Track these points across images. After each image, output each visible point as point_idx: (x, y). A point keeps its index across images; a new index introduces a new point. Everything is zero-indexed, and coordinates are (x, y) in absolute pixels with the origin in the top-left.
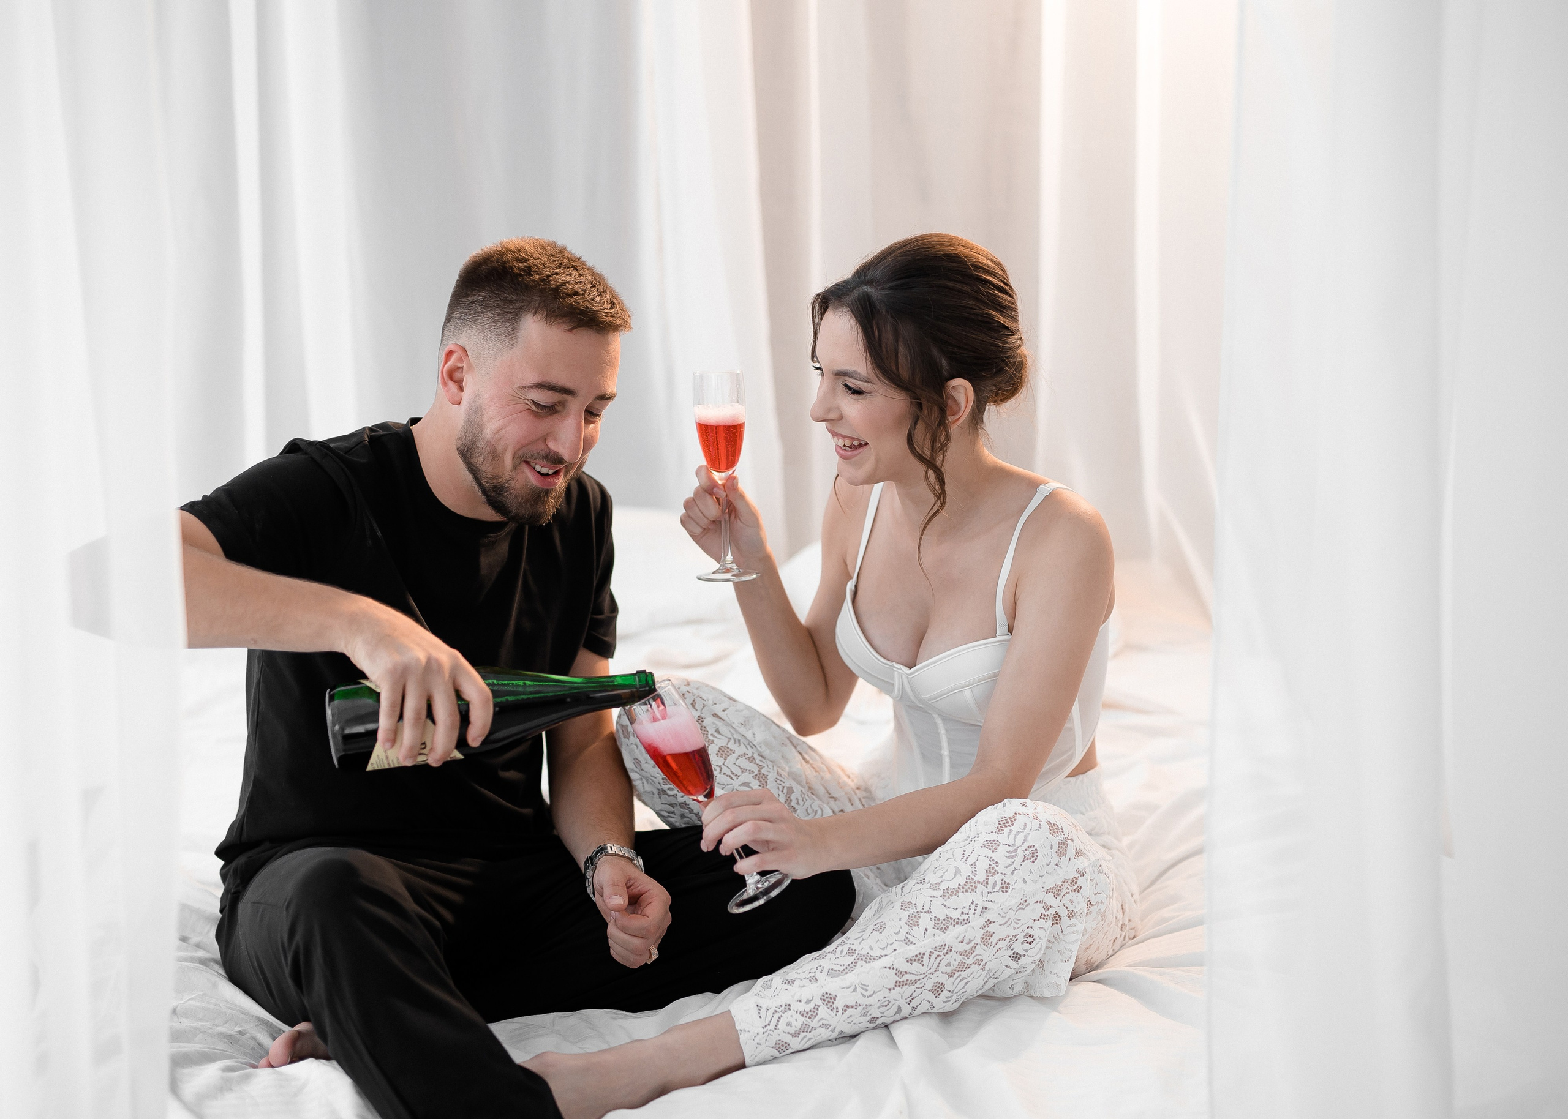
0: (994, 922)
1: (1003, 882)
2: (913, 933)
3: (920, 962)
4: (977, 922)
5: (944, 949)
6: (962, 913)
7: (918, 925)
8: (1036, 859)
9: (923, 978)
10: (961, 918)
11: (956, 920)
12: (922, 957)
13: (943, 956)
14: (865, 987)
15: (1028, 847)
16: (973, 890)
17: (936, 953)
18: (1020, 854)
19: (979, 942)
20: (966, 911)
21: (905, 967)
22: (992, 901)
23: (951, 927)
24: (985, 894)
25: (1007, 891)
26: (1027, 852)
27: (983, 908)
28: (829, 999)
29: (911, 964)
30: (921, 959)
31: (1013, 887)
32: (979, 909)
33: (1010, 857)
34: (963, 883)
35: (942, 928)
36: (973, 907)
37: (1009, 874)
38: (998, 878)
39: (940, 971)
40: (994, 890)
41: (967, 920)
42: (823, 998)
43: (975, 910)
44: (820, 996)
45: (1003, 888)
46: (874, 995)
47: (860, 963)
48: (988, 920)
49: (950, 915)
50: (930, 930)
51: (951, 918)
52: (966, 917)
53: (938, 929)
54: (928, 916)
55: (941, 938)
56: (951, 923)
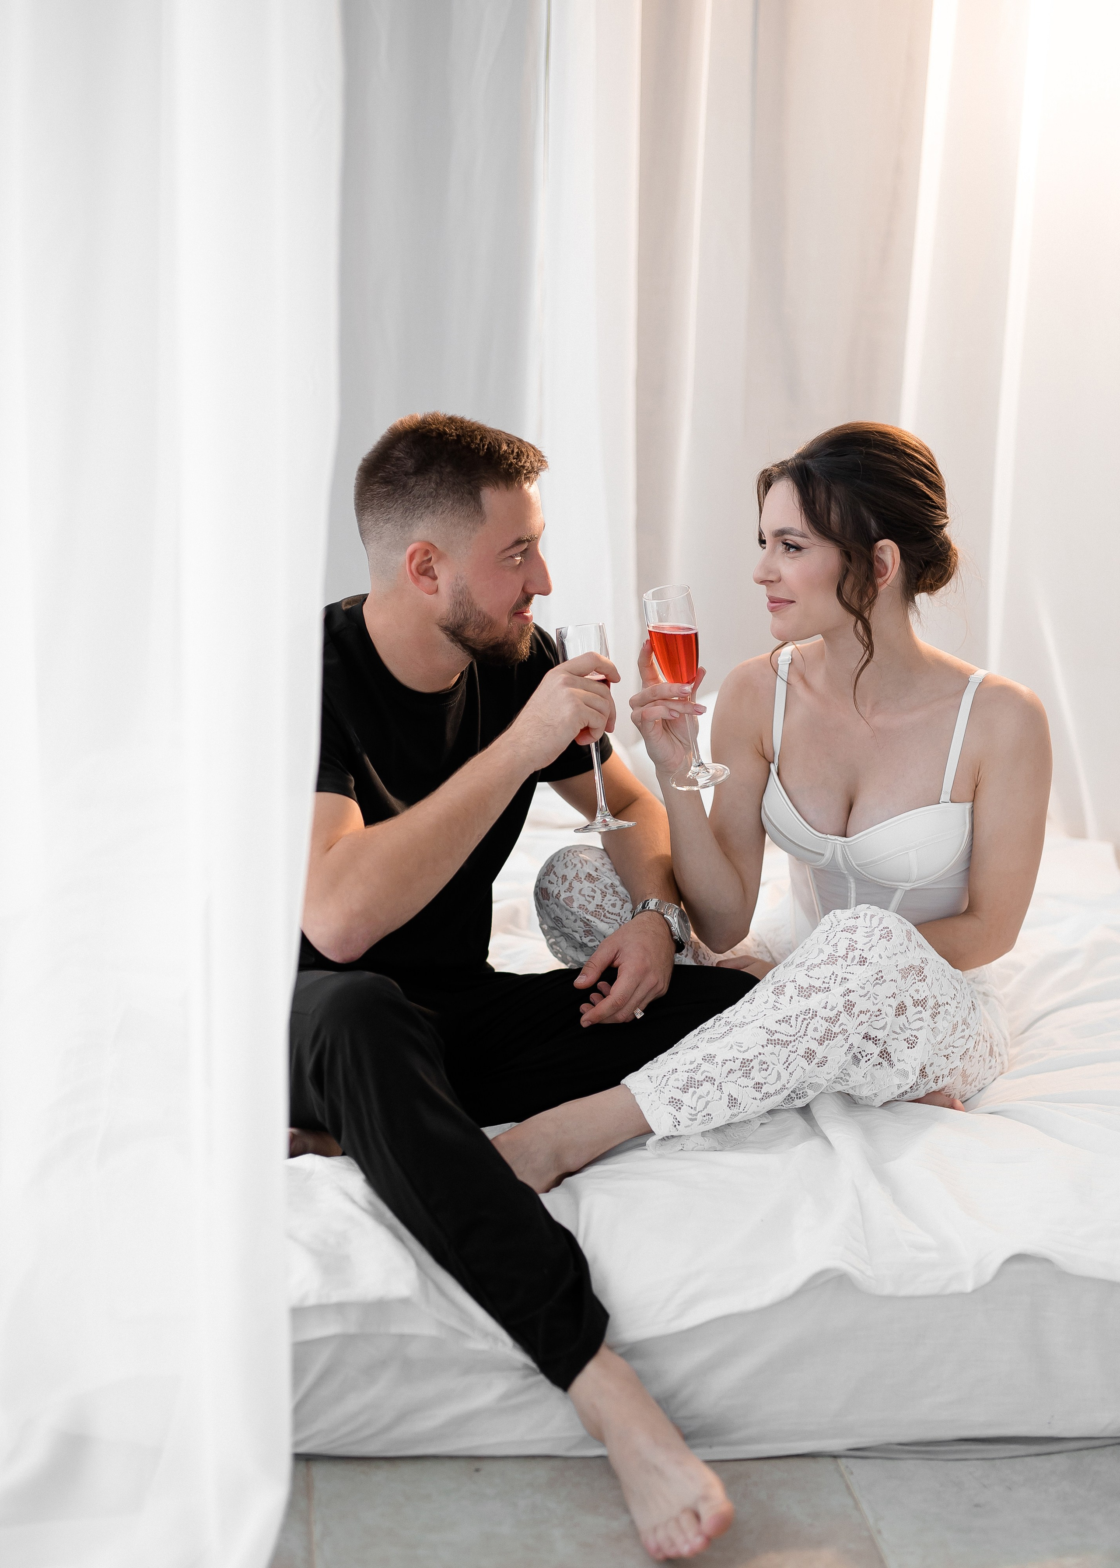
0: (853, 991)
1: (861, 957)
2: (780, 1001)
3: (788, 1023)
4: (837, 990)
5: (809, 1013)
6: (824, 982)
7: (784, 994)
8: (891, 938)
9: (794, 1041)
10: (823, 987)
11: (819, 988)
12: (790, 1019)
13: (809, 1020)
14: (740, 1045)
15: (884, 928)
16: (834, 963)
17: (802, 1017)
18: (877, 933)
19: (842, 1009)
20: (827, 980)
21: (774, 1027)
22: (850, 973)
23: (813, 994)
24: (845, 966)
25: (864, 965)
26: (883, 932)
27: (842, 978)
28: (709, 1058)
29: (780, 1024)
30: (789, 1021)
31: (870, 961)
32: (839, 980)
33: (867, 937)
34: (825, 959)
35: (805, 996)
36: (833, 977)
37: (866, 949)
38: (857, 953)
39: (809, 1036)
40: (852, 964)
41: (828, 988)
42: (704, 1058)
43: (835, 980)
44: (702, 1057)
45: (861, 962)
46: (749, 1051)
47: (735, 1029)
48: (848, 989)
49: (812, 984)
50: (795, 997)
51: (814, 987)
52: (827, 986)
53: (802, 996)
54: (793, 984)
55: (804, 1004)
56: (814, 991)
